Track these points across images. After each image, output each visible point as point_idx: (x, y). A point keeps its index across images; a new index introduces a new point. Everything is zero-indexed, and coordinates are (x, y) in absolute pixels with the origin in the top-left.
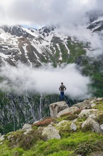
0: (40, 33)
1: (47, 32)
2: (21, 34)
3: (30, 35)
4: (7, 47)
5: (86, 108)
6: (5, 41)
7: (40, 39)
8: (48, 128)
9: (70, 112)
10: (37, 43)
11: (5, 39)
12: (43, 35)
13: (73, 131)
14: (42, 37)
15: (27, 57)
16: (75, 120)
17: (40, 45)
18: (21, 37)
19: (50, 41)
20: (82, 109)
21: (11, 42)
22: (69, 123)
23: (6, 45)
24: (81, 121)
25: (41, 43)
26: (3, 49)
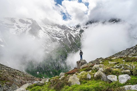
0: (74, 28)
2: (66, 29)
3: (70, 29)
4: (59, 34)
5: (97, 64)
6: (58, 32)
7: (74, 31)
8: (73, 77)
9: (87, 65)
11: (58, 31)
12: (76, 29)
13: (89, 79)
14: (75, 30)
16: (90, 71)
17: (74, 33)
19: (79, 31)
20: (95, 64)
21: (61, 32)
22: (86, 74)
24: (94, 72)
26: (58, 36)
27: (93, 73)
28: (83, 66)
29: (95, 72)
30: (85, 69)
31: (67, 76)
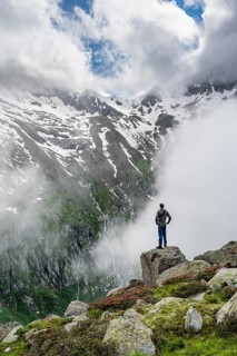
0: (135, 107)
1: (148, 106)
2: (97, 109)
3: (115, 110)
4: (67, 134)
5: (229, 266)
6: (64, 122)
7: (134, 118)
8: (123, 321)
9: (188, 272)
10: (128, 127)
11: (64, 118)
12: (141, 110)
13: (192, 333)
14: (139, 114)
15: (107, 155)
16: (200, 297)
17: (133, 130)
18: (97, 114)
19: (153, 122)
20: (219, 268)
21: (75, 125)
22: (182, 308)
23: (67, 130)
24: (214, 302)
25: (135, 127)
26: (60, 138)
27: (213, 307)
28: (168, 274)
29: (219, 299)
30: (176, 287)
31: (98, 316)
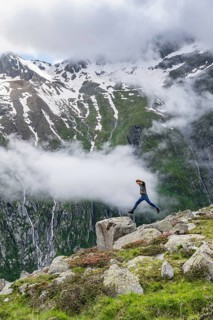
0: (59, 72)
1: (72, 72)
2: (18, 73)
3: (37, 75)
5: (178, 233)
7: (57, 84)
10: (51, 93)
12: (65, 76)
14: (62, 80)
15: (28, 122)
17: (56, 97)
18: (18, 78)
19: (77, 89)
20: (170, 234)
22: (156, 263)
24: (177, 259)
25: (58, 93)
27: (178, 262)
31: (82, 272)
